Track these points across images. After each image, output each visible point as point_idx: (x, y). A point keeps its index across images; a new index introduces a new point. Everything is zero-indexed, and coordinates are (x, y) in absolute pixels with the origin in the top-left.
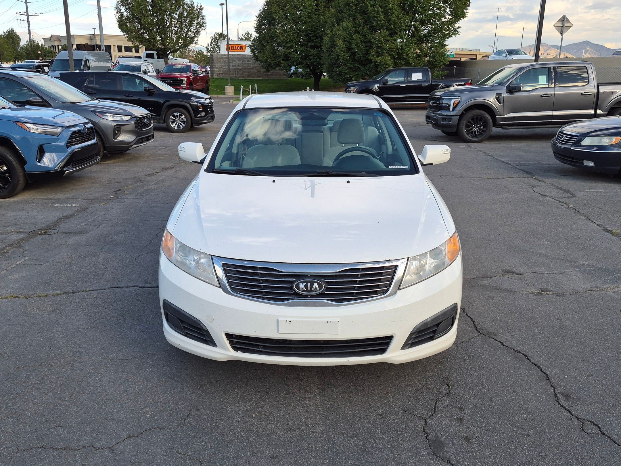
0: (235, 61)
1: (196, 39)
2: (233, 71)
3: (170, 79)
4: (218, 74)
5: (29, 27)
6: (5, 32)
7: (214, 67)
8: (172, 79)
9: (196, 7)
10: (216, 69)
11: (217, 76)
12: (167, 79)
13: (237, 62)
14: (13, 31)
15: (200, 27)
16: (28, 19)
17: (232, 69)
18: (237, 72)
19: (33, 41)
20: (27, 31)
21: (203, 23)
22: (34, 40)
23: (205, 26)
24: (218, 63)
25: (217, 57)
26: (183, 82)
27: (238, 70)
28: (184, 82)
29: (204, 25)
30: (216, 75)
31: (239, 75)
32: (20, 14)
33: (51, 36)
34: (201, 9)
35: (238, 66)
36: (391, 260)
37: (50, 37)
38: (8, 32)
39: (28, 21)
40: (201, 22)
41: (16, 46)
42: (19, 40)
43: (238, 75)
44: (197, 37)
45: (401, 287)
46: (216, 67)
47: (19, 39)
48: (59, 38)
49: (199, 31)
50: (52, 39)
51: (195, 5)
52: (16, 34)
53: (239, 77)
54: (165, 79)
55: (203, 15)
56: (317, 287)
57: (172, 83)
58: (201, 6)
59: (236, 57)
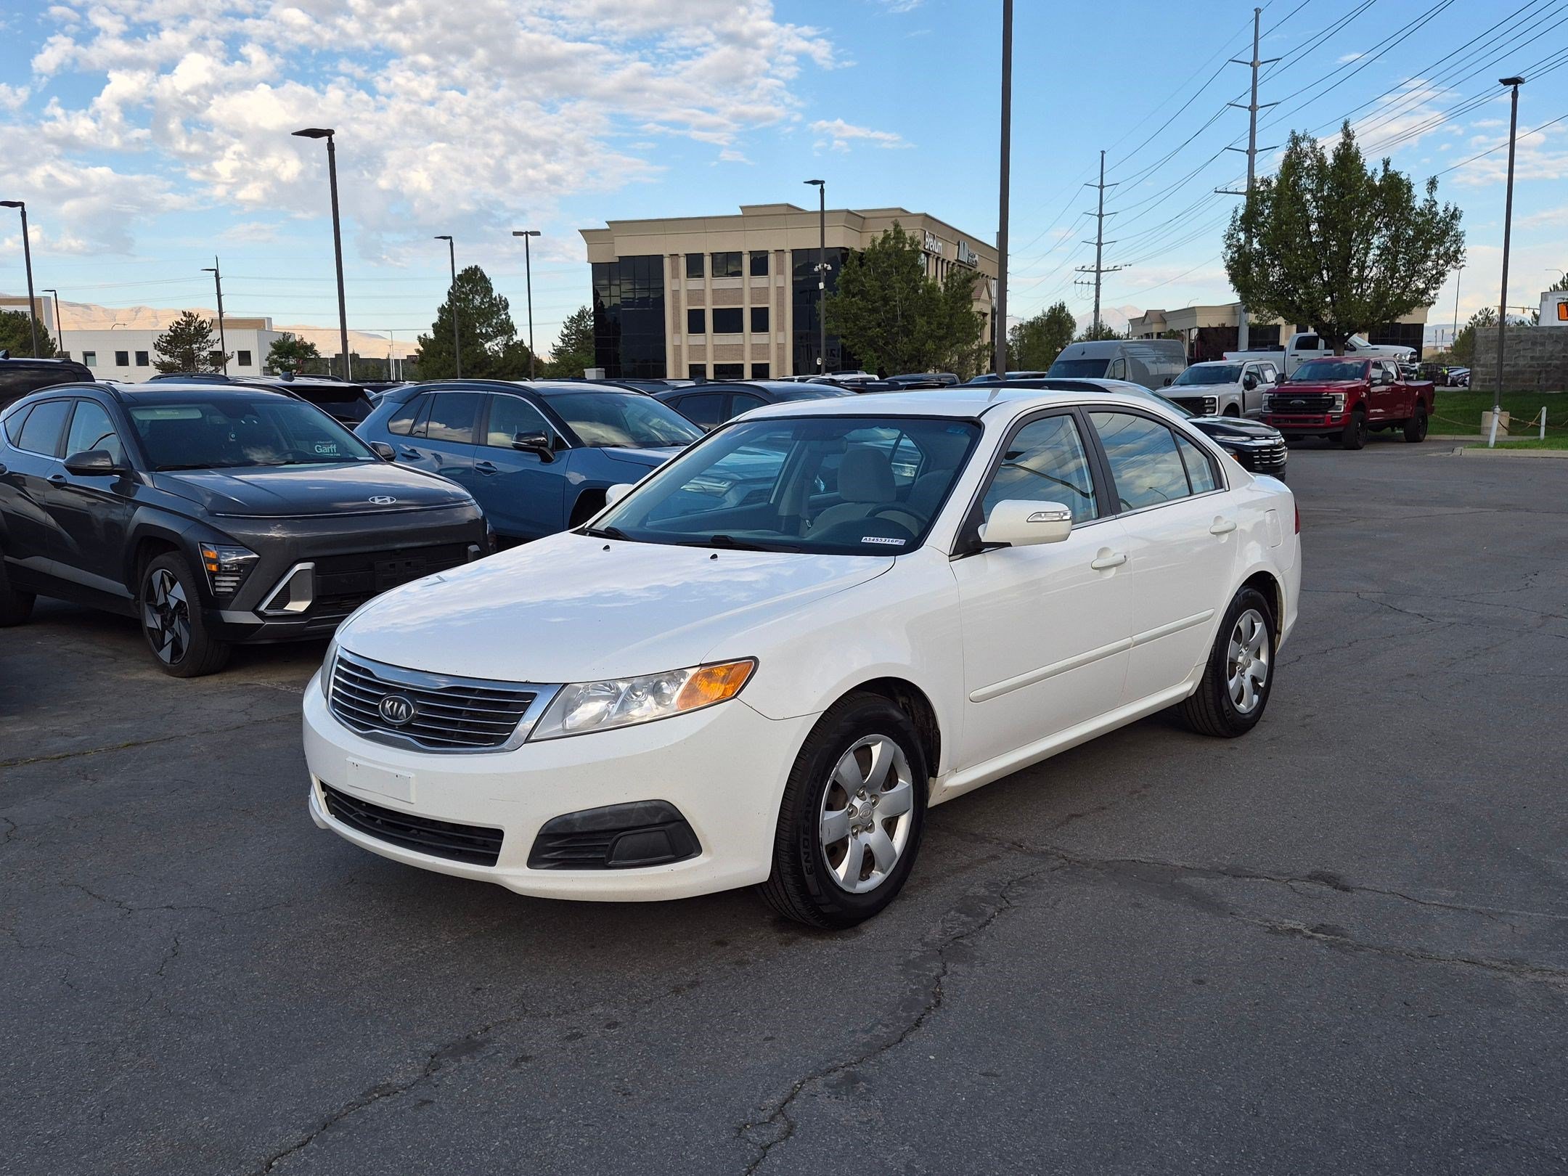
0: (1543, 344)
1: (1432, 293)
2: (1532, 372)
3: (1300, 396)
4: (1484, 380)
5: (1098, 296)
6: (1047, 311)
7: (1475, 362)
8: (1306, 396)
9: (1441, 214)
10: (1478, 369)
11: (1481, 386)
12: (1292, 396)
13: (1549, 348)
14: (1062, 308)
15: (1447, 263)
16: (1098, 279)
17: (1530, 367)
18: (1543, 375)
19: (1101, 327)
20: (1093, 308)
21: (1457, 251)
22: (1104, 323)
23: (1460, 258)
24: (1487, 352)
25: (1485, 337)
26: (1334, 403)
27: (1548, 369)
28: (1337, 403)
29: (1459, 256)
30: (1480, 383)
31: (1550, 382)
32: (1083, 269)
33: (1147, 314)
34: (1455, 216)
35: (1549, 359)
36: (529, 683)
37: (1143, 315)
38: (1053, 310)
39: (1098, 284)
40: (1452, 249)
41: (1064, 340)
42: (1071, 327)
43: (1547, 381)
44: (1435, 289)
45: (533, 738)
46: (1481, 362)
47: (1073, 325)
48: (1165, 316)
49: (1442, 274)
50: (1147, 321)
51: (1440, 209)
52: (1068, 315)
53: (1549, 388)
54: (1288, 396)
55: (1459, 230)
56: (404, 712)
57: (1305, 405)
58: (1456, 209)
59: (1546, 334)
